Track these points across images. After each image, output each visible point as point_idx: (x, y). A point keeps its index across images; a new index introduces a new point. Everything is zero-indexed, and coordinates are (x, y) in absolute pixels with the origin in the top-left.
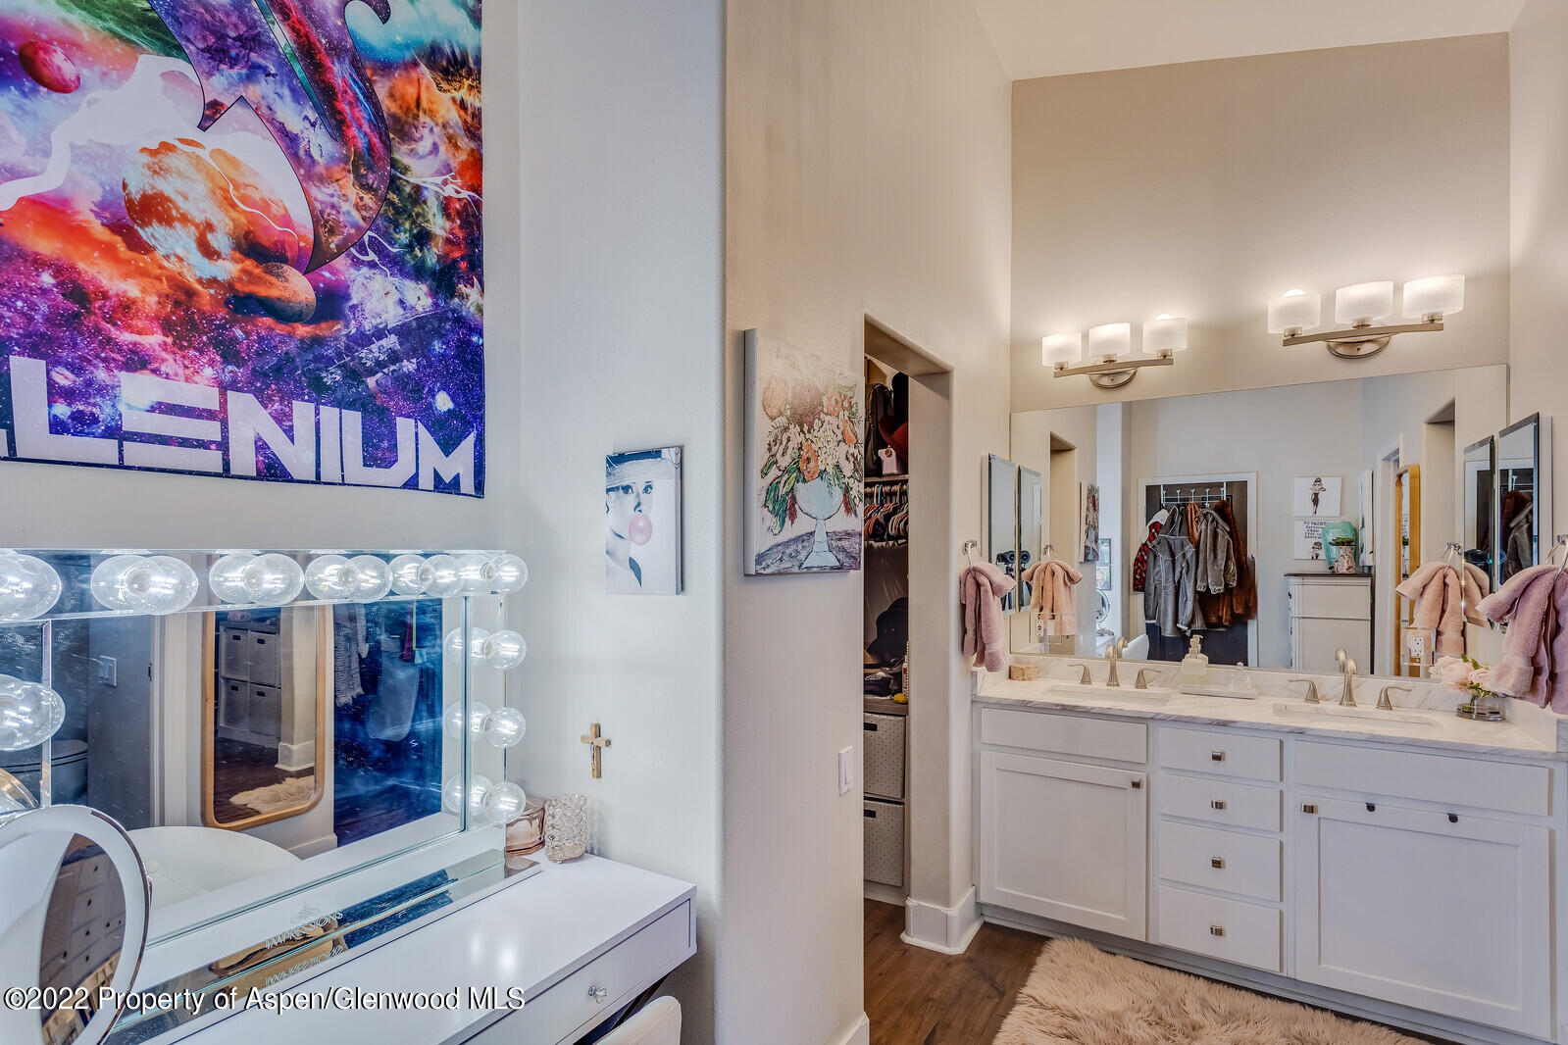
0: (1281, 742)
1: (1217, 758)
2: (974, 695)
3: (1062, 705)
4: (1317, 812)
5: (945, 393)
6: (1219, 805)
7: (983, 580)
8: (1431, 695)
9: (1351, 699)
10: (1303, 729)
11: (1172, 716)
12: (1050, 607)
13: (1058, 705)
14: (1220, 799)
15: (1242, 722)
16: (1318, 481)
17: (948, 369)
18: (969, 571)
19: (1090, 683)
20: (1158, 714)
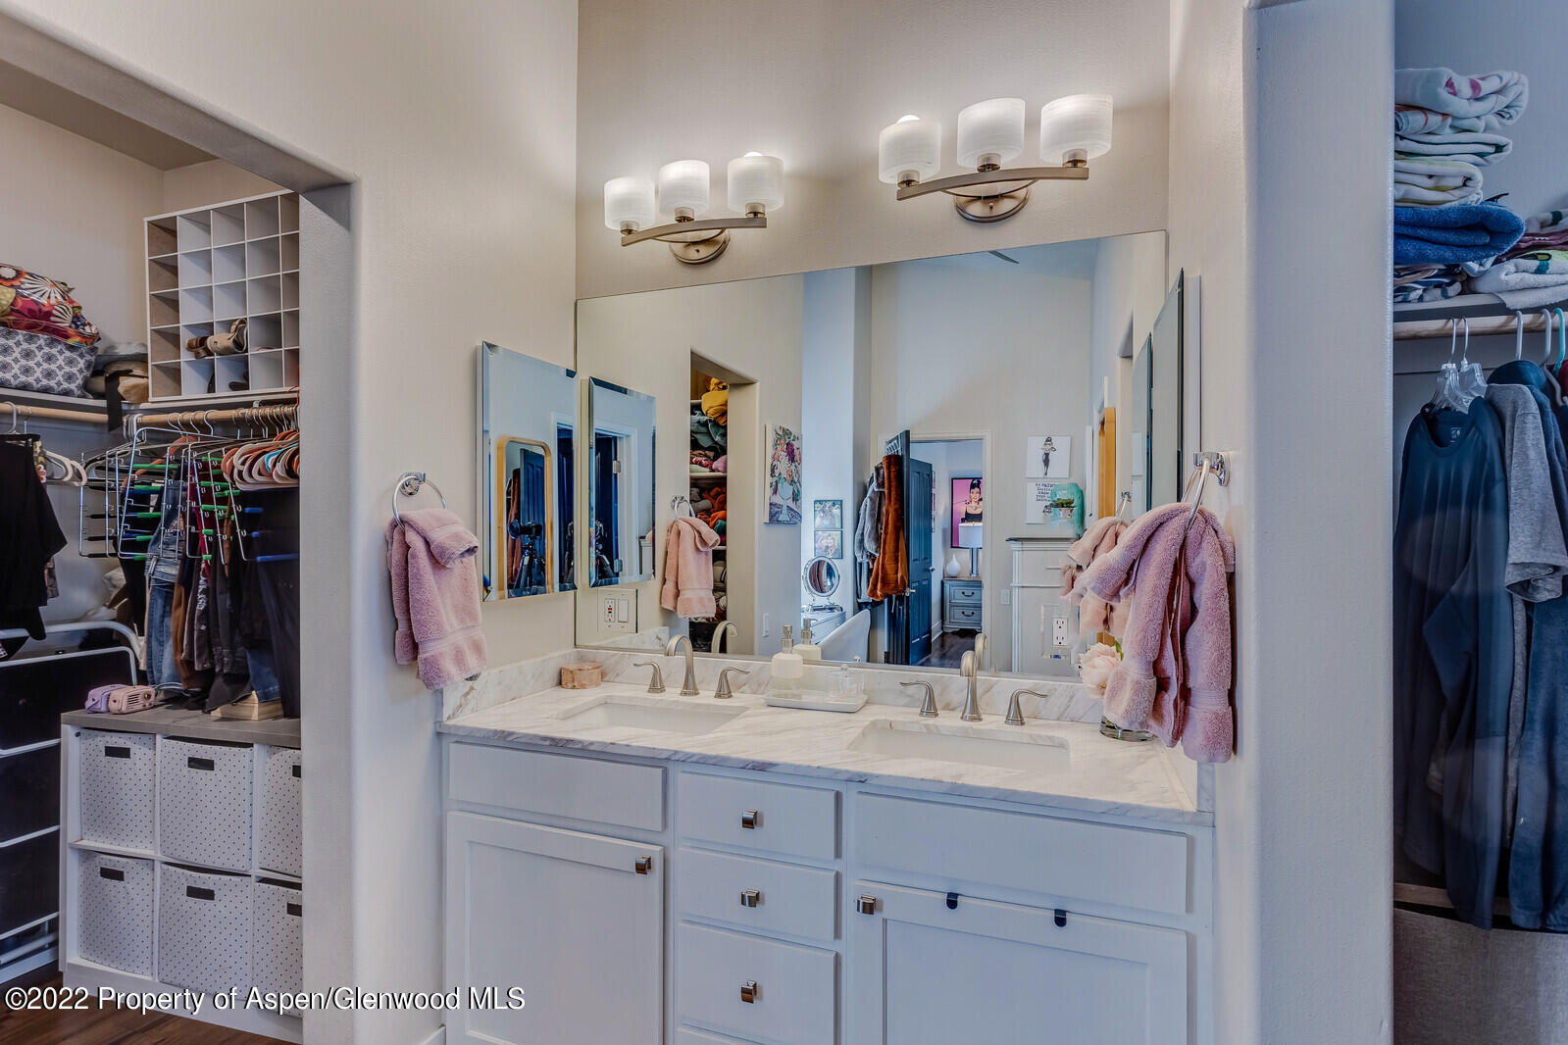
0: (838, 796)
1: (748, 823)
2: (438, 722)
3: (552, 739)
4: (881, 910)
5: (345, 218)
6: (754, 900)
7: (412, 538)
8: (1074, 699)
9: (975, 708)
10: (866, 775)
11: (694, 755)
12: (674, 579)
13: (545, 738)
14: (752, 889)
15: (786, 765)
16: (1049, 440)
17: (349, 180)
18: (394, 525)
19: (662, 690)
20: (676, 752)
